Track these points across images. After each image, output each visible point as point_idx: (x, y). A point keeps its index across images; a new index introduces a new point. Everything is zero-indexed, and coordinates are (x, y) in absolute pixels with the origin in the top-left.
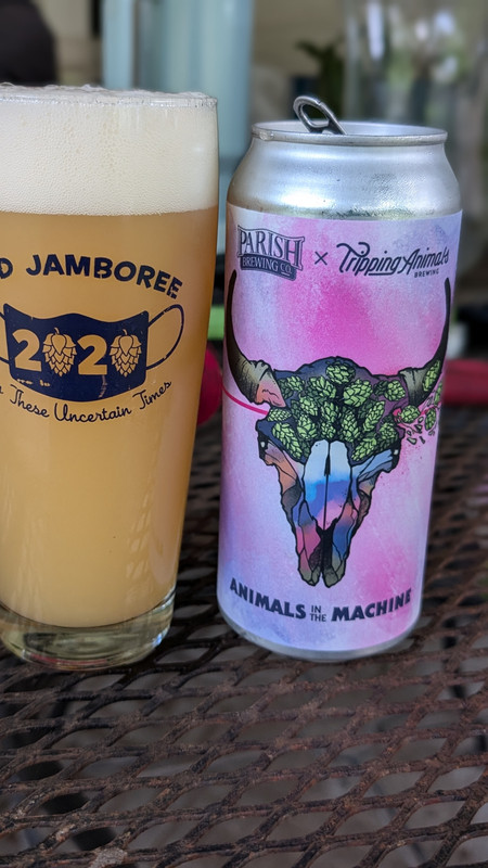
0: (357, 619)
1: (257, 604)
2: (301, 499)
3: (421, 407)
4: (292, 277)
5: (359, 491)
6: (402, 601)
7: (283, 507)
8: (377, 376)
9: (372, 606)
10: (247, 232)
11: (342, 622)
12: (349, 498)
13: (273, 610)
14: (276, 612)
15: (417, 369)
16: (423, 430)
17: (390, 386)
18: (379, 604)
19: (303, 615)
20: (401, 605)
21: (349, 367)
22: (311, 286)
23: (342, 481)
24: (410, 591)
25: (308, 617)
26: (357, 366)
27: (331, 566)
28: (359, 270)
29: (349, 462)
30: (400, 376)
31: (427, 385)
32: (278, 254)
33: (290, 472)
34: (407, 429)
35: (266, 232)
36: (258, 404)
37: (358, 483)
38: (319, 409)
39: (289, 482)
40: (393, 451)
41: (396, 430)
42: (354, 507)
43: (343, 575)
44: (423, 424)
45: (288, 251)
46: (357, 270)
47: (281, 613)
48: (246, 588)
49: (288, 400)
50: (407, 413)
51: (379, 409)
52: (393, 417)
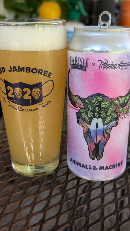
0: (107, 170)
1: (78, 165)
2: (89, 135)
3: (124, 108)
4: (85, 70)
5: (106, 132)
6: (120, 164)
7: (84, 137)
8: (111, 99)
9: (111, 166)
10: (72, 58)
11: (102, 171)
12: (104, 135)
13: (82, 167)
14: (83, 168)
15: (123, 97)
16: (125, 114)
17: (115, 102)
18: (113, 165)
19: (91, 168)
20: (120, 165)
21: (102, 96)
22: (91, 73)
23: (101, 130)
24: (122, 161)
25: (92, 169)
26: (105, 96)
27: (99, 154)
28: (105, 68)
29: (103, 124)
30: (118, 99)
31: (126, 101)
32: (81, 64)
33: (86, 127)
34: (120, 114)
35: (78, 58)
36: (76, 107)
37: (106, 130)
38: (94, 109)
39: (86, 130)
40: (116, 121)
41: (117, 115)
42: (105, 137)
43: (102, 157)
44: (125, 113)
45: (84, 63)
46: (104, 68)
47: (84, 168)
48: (75, 160)
49: (85, 106)
50: (120, 110)
51: (112, 109)
52: (116, 111)
